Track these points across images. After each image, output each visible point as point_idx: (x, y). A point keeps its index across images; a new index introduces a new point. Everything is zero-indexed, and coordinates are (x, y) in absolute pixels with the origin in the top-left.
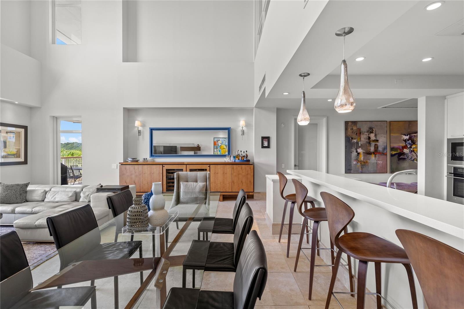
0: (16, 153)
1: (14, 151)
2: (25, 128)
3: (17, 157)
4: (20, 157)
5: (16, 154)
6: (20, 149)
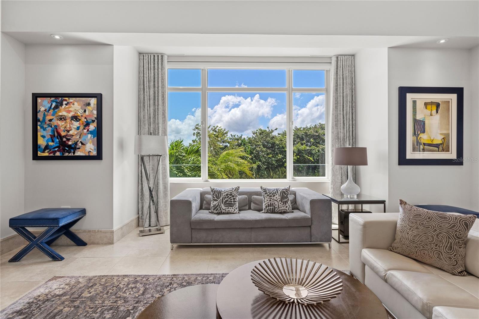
0: (440, 142)
1: (438, 140)
2: (459, 92)
3: (443, 150)
4: (449, 151)
5: (441, 144)
6: (448, 134)
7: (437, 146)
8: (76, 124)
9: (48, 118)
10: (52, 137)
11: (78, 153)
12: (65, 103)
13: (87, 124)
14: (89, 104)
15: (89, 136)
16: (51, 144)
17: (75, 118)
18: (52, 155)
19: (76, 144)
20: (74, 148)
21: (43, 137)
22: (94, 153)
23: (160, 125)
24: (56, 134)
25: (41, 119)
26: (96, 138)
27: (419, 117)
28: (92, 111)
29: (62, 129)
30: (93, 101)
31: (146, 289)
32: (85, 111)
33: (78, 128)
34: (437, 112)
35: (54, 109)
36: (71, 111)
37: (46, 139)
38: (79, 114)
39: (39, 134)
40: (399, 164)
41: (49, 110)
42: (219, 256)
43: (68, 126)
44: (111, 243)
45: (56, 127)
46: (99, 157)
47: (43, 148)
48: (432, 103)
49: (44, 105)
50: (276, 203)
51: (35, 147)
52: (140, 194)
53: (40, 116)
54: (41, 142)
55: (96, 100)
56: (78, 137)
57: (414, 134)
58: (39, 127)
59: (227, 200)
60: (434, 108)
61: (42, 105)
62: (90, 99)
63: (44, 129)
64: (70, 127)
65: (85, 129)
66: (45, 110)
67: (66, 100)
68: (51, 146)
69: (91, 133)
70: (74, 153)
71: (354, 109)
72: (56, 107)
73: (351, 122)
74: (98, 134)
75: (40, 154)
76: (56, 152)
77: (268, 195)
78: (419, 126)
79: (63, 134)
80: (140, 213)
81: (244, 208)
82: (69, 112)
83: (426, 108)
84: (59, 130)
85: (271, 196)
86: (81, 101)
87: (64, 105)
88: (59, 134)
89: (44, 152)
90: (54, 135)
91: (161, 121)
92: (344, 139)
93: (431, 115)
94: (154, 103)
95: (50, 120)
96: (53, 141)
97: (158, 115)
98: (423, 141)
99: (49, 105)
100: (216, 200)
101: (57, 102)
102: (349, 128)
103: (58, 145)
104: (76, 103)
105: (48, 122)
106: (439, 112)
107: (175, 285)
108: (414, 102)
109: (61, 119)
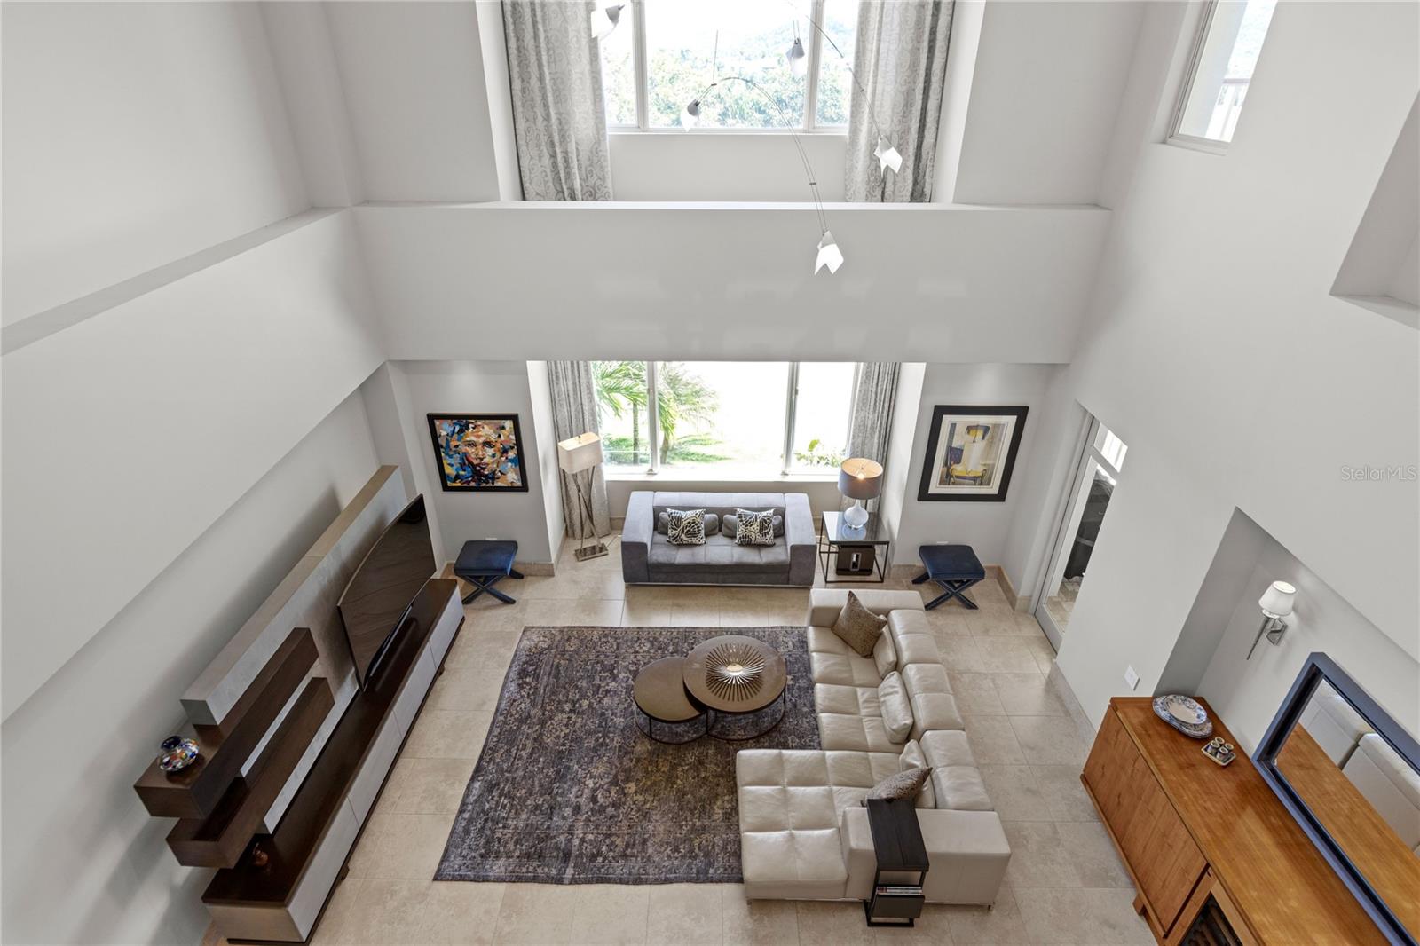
0: (981, 474)
1: (978, 471)
2: (1022, 413)
3: (982, 484)
4: (989, 484)
5: (982, 476)
6: (993, 465)
7: (975, 478)
8: (490, 451)
9: (453, 443)
10: (463, 466)
11: (498, 484)
12: (471, 426)
13: (505, 451)
14: (503, 428)
15: (510, 464)
16: (462, 473)
17: (488, 444)
18: (465, 485)
19: (494, 473)
20: (492, 477)
21: (451, 465)
22: (519, 484)
23: (586, 408)
24: (466, 462)
25: (444, 445)
26: (518, 467)
27: (954, 445)
28: (508, 436)
29: (473, 456)
30: (508, 424)
31: (618, 644)
32: (499, 436)
33: (494, 456)
34: (983, 438)
35: (459, 433)
36: (481, 436)
37: (455, 467)
38: (492, 439)
39: (444, 462)
40: (919, 500)
41: (452, 435)
42: (681, 601)
43: (480, 453)
44: (551, 574)
45: (465, 454)
46: (524, 488)
47: (453, 477)
48: (976, 427)
49: (444, 429)
50: (753, 535)
51: (444, 477)
52: (565, 498)
53: (442, 442)
54: (449, 470)
55: (512, 422)
56: (495, 466)
57: (945, 464)
58: (443, 454)
59: (689, 530)
60: (980, 434)
61: (442, 429)
62: (503, 421)
63: (451, 457)
64: (483, 455)
65: (502, 456)
66: (448, 435)
67: (472, 423)
68: (463, 475)
69: (511, 461)
70: (493, 483)
71: (895, 383)
72: (461, 431)
73: (887, 405)
74: (520, 461)
75: (449, 484)
76: (470, 482)
77: (743, 524)
78: (955, 455)
79: (475, 462)
80: (568, 520)
81: (712, 532)
82: (479, 437)
83: (969, 433)
84: (470, 458)
85: (747, 526)
86: (491, 423)
87: (471, 430)
88: (470, 463)
89: (454, 481)
90: (465, 464)
91: (585, 402)
92: (873, 428)
93: (974, 442)
94: (573, 371)
95: (456, 446)
96: (464, 470)
97: (580, 390)
98: (955, 473)
99: (452, 429)
100: (676, 530)
101: (460, 425)
102: (883, 412)
103: (470, 474)
104: (485, 426)
105: (454, 449)
106: (986, 438)
107: (643, 641)
108: (953, 426)
109: (470, 445)
